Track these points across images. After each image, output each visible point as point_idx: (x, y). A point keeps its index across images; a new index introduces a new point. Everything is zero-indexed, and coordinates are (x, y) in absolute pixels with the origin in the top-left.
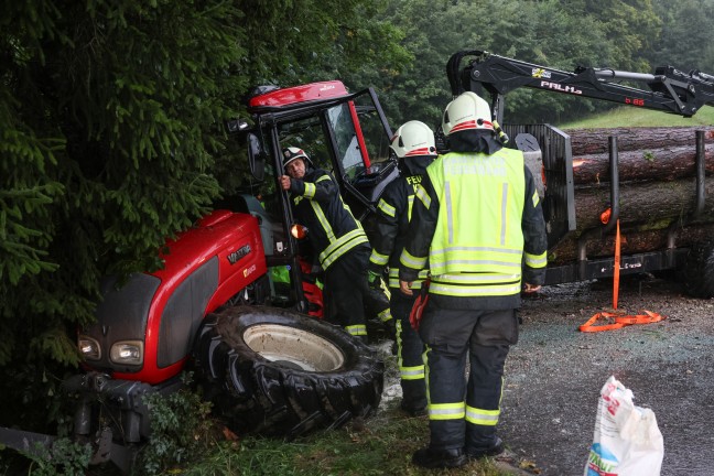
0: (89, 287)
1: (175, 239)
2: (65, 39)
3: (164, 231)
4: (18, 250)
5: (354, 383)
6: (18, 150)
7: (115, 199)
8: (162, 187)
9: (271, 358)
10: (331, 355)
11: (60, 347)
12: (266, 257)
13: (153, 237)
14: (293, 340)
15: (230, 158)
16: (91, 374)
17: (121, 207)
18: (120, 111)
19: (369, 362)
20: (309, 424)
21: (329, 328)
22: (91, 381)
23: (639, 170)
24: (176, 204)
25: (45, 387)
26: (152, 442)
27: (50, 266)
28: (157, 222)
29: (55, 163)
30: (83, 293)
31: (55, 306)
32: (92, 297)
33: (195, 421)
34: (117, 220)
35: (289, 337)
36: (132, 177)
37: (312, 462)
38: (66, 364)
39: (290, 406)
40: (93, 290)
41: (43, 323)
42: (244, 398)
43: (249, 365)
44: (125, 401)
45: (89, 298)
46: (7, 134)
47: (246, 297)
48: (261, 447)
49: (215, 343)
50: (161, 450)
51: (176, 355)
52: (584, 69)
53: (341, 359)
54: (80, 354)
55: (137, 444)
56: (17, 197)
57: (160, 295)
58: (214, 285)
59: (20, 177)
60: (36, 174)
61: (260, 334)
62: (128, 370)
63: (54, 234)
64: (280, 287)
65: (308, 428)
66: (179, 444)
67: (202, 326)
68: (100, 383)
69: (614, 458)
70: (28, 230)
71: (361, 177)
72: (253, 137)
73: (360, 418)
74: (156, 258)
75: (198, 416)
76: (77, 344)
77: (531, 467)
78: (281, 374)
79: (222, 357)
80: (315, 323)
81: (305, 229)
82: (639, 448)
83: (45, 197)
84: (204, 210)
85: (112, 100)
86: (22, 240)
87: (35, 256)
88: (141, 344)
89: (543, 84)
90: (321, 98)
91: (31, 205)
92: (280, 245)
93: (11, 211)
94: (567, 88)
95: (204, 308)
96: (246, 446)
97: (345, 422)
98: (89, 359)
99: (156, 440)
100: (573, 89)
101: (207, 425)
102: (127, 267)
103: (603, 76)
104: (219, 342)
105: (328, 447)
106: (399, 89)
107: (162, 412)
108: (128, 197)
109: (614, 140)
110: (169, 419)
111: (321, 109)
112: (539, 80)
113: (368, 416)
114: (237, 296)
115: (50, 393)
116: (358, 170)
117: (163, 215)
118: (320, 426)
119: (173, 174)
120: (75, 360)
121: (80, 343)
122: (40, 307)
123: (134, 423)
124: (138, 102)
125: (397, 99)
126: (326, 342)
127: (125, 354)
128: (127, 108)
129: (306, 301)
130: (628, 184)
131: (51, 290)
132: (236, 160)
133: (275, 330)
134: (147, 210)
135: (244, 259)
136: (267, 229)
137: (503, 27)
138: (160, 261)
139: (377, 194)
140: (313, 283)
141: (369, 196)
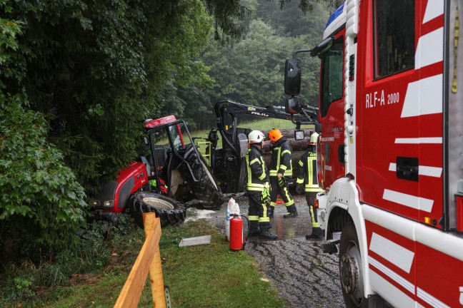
5: (176, 213)
10: (170, 206)
12: (149, 177)
16: (98, 210)
17: (112, 160)
19: (182, 208)
21: (169, 199)
22: (98, 212)
35: (157, 201)
43: (146, 207)
47: (142, 189)
49: (135, 201)
51: (122, 204)
52: (269, 107)
53: (173, 207)
54: (93, 205)
57: (118, 187)
58: (133, 185)
61: (148, 200)
62: (109, 209)
67: (131, 196)
68: (101, 213)
71: (180, 150)
73: (178, 223)
75: (130, 222)
78: (155, 209)
79: (137, 205)
80: (165, 197)
88: (113, 201)
89: (252, 113)
90: (166, 123)
92: (153, 173)
94: (262, 114)
95: (130, 192)
98: (96, 206)
100: (265, 115)
101: (133, 225)
104: (137, 200)
105: (169, 229)
111: (166, 127)
112: (250, 112)
113: (181, 223)
114: (139, 189)
116: (180, 147)
121: (93, 201)
126: (168, 203)
127: (108, 204)
133: (152, 199)
135: (141, 177)
136: (148, 168)
137: (272, 52)
138: (117, 177)
139: (186, 156)
141: (183, 156)
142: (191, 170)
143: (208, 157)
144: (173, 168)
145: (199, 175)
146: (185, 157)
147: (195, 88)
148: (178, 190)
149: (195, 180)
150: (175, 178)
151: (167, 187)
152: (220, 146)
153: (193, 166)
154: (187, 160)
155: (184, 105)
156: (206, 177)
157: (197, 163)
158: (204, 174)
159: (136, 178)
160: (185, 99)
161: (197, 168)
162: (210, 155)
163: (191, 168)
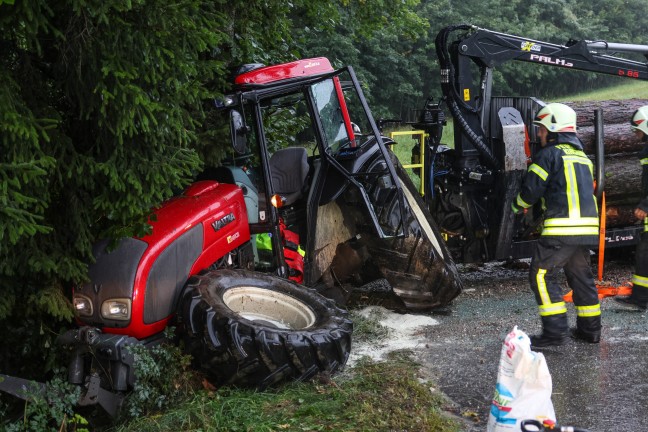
0: (83, 250)
1: (158, 207)
2: (58, 33)
3: (148, 199)
4: (17, 214)
5: (320, 341)
6: (16, 129)
7: (103, 170)
8: (146, 160)
9: (249, 317)
10: (305, 316)
11: (56, 303)
12: (250, 225)
13: (137, 204)
14: (271, 302)
15: (213, 133)
16: (84, 328)
17: (108, 178)
18: (105, 95)
19: (339, 323)
20: (278, 376)
21: (304, 290)
22: (84, 334)
23: (625, 143)
24: (158, 176)
25: (42, 339)
26: (136, 388)
27: (44, 229)
28: (140, 192)
29: (48, 140)
30: (78, 255)
31: (51, 265)
32: (85, 259)
33: (176, 372)
34: (105, 189)
35: (267, 298)
36: (119, 151)
37: (278, 409)
38: (61, 319)
39: (261, 359)
40: (86, 252)
41: (41, 281)
42: (219, 352)
43: (225, 322)
44: (114, 352)
45: (83, 260)
46: (6, 116)
47: (230, 262)
48: (235, 396)
49: (195, 302)
50: (144, 395)
51: (160, 309)
52: (575, 42)
53: (313, 319)
54: (74, 311)
55: (124, 392)
56: (16, 169)
57: (147, 258)
58: (198, 250)
59: (18, 152)
60: (33, 150)
61: (240, 296)
62: (116, 325)
63: (50, 201)
64: (263, 253)
65: (277, 379)
66: (162, 392)
67: (185, 287)
68: (91, 336)
69: (509, 394)
70: (26, 198)
71: (343, 150)
72: (236, 114)
73: (326, 372)
74: (145, 225)
75: (179, 368)
76: (72, 302)
77: (473, 416)
78: (253, 330)
79: (201, 313)
80: (293, 286)
81: (284, 199)
82: (530, 386)
83: (40, 169)
84: (185, 181)
85: (99, 85)
86: (21, 206)
87: (33, 221)
88: (129, 301)
89: (532, 57)
90: (305, 75)
91: (28, 176)
92: (263, 214)
93: (11, 182)
94: (558, 61)
95: (188, 270)
96: (221, 395)
97: (312, 375)
98: (82, 315)
99: (139, 387)
100: (563, 62)
101: (187, 376)
102: (117, 232)
103: (595, 49)
104: (199, 301)
105: (294, 397)
106: (419, 53)
107: (145, 361)
108: (114, 169)
109: (599, 113)
110: (150, 368)
111: (305, 85)
112: (528, 54)
113: (335, 370)
114: (221, 260)
115: (47, 345)
117: (147, 185)
118: (288, 379)
119: (157, 149)
120: (69, 316)
121: (75, 300)
122: (38, 266)
123: (122, 373)
124: (121, 86)
125: (416, 63)
126: (301, 304)
127: (114, 310)
128: (112, 92)
129: (287, 266)
130: (616, 157)
131: (49, 252)
132: (219, 134)
133: (254, 293)
134: (131, 181)
135: (227, 227)
136: (252, 199)
138: (148, 227)
139: (357, 166)
140: (296, 250)
141: (350, 168)
142: (370, 207)
143: (417, 171)
144: (324, 200)
145: (394, 221)
146: (354, 171)
147: (392, 51)
148: (335, 259)
149: (382, 234)
150: (329, 226)
151: (302, 253)
152: (448, 142)
153: (376, 195)
154: (360, 177)
155: (372, 81)
156: (413, 224)
157: (388, 185)
158: (407, 218)
159: (209, 229)
160: (375, 71)
161: (388, 201)
162: (422, 165)
163: (372, 200)
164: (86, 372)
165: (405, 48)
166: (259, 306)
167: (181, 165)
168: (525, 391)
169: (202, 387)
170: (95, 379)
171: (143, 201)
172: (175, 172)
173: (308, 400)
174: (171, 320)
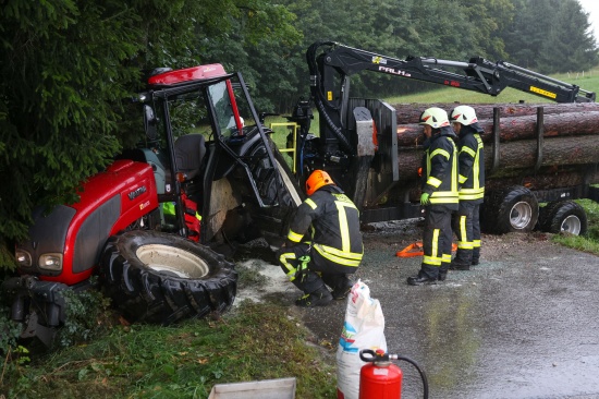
0: (24, 214)
1: (85, 181)
2: (7, 44)
3: (77, 176)
5: (213, 287)
7: (42, 152)
8: (76, 144)
9: (157, 268)
10: (200, 267)
12: (158, 195)
13: (69, 179)
14: (174, 256)
15: (130, 123)
16: (24, 276)
17: (46, 159)
18: (45, 93)
19: (227, 273)
20: (179, 314)
21: (200, 247)
22: (24, 281)
24: (86, 157)
26: (67, 324)
28: (72, 169)
30: (19, 218)
32: (26, 222)
33: (98, 311)
34: (44, 167)
35: (171, 253)
36: (55, 137)
37: (179, 340)
38: (6, 269)
39: (166, 301)
40: (27, 217)
42: (133, 295)
43: (138, 272)
44: (48, 296)
45: (24, 222)
47: (142, 224)
48: (145, 330)
49: (114, 257)
50: (72, 330)
52: (413, 58)
53: (207, 270)
54: (17, 262)
55: (57, 327)
57: (76, 221)
58: (117, 215)
61: (149, 251)
62: (51, 274)
64: (168, 217)
65: (179, 317)
66: (87, 327)
67: (106, 244)
68: (30, 283)
69: (354, 331)
71: (233, 137)
72: (148, 108)
73: (217, 311)
74: (74, 195)
75: (101, 308)
76: (14, 255)
77: (328, 344)
78: (160, 279)
79: (118, 266)
80: (192, 244)
82: (368, 324)
84: (107, 161)
85: (40, 86)
88: (61, 255)
89: (380, 68)
90: (202, 78)
92: (168, 187)
94: (399, 72)
95: (109, 231)
96: (134, 329)
97: (206, 314)
98: (22, 266)
99: (69, 323)
100: (403, 73)
101: (106, 315)
102: (52, 200)
103: (428, 63)
104: (117, 255)
105: (191, 330)
107: (74, 303)
108: (51, 152)
110: (78, 308)
111: (204, 86)
112: (377, 65)
113: (224, 310)
114: (135, 224)
116: (232, 132)
117: (77, 165)
118: (187, 316)
119: (85, 136)
120: (12, 266)
121: (17, 254)
123: (55, 312)
124: (58, 87)
125: (294, 64)
126: (198, 258)
127: (49, 263)
128: (50, 91)
129: (187, 228)
132: (134, 124)
133: (160, 248)
134: (64, 161)
135: (141, 197)
136: (160, 175)
137: (383, 8)
138: (77, 197)
139: (243, 150)
140: (194, 215)
141: (238, 151)
142: (253, 182)
143: (291, 154)
144: (217, 175)
145: (272, 194)
146: (241, 154)
147: (275, 54)
149: (262, 204)
150: (220, 197)
151: (199, 217)
152: (315, 131)
153: (258, 174)
154: (246, 158)
156: (286, 196)
157: (267, 166)
158: (282, 191)
159: (126, 198)
160: (261, 70)
161: (267, 178)
162: (294, 150)
163: (254, 178)
164: (26, 312)
165: (285, 53)
166: (165, 260)
167: (104, 149)
168: (365, 328)
169: (119, 323)
170: (33, 318)
171: (73, 177)
172: (100, 155)
173: (203, 333)
174: (95, 270)
